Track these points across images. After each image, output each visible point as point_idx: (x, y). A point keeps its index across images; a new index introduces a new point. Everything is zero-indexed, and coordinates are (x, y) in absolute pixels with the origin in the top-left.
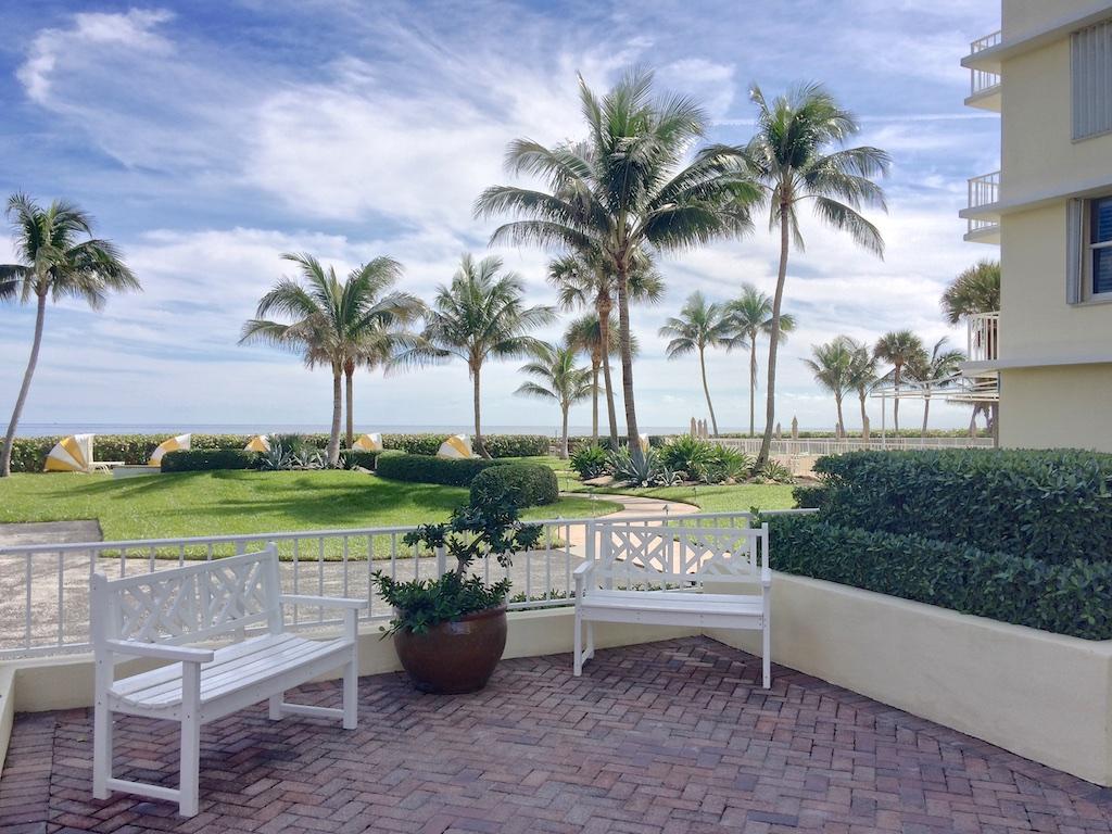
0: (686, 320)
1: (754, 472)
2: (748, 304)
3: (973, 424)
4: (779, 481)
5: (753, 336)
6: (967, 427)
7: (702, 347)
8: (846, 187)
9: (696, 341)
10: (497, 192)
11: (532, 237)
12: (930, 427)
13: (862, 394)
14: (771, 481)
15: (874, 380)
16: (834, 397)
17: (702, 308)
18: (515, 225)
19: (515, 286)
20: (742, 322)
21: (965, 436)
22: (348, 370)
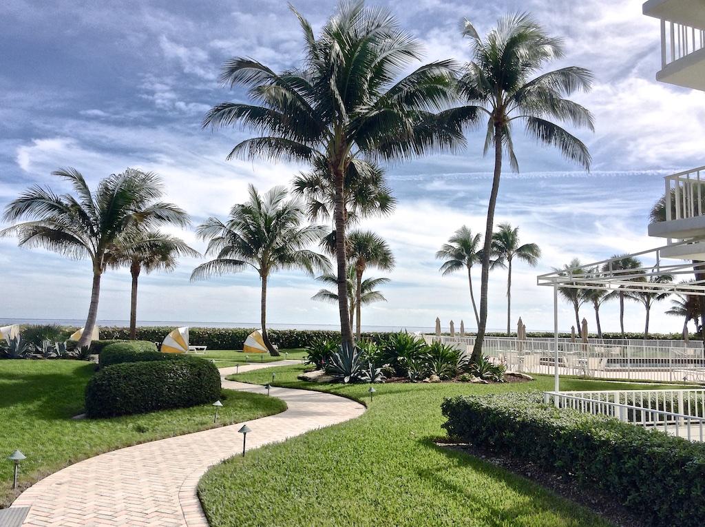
0: (456, 245)
1: (467, 369)
2: (505, 234)
3: (686, 329)
4: (487, 379)
5: (510, 259)
6: (680, 332)
7: (469, 266)
8: (553, 103)
9: (465, 261)
10: (226, 107)
11: (266, 150)
12: (651, 331)
13: (596, 304)
14: (478, 379)
15: (606, 294)
16: (572, 305)
17: (470, 237)
18: (252, 141)
19: (298, 210)
20: (500, 248)
21: (680, 339)
22: (135, 272)
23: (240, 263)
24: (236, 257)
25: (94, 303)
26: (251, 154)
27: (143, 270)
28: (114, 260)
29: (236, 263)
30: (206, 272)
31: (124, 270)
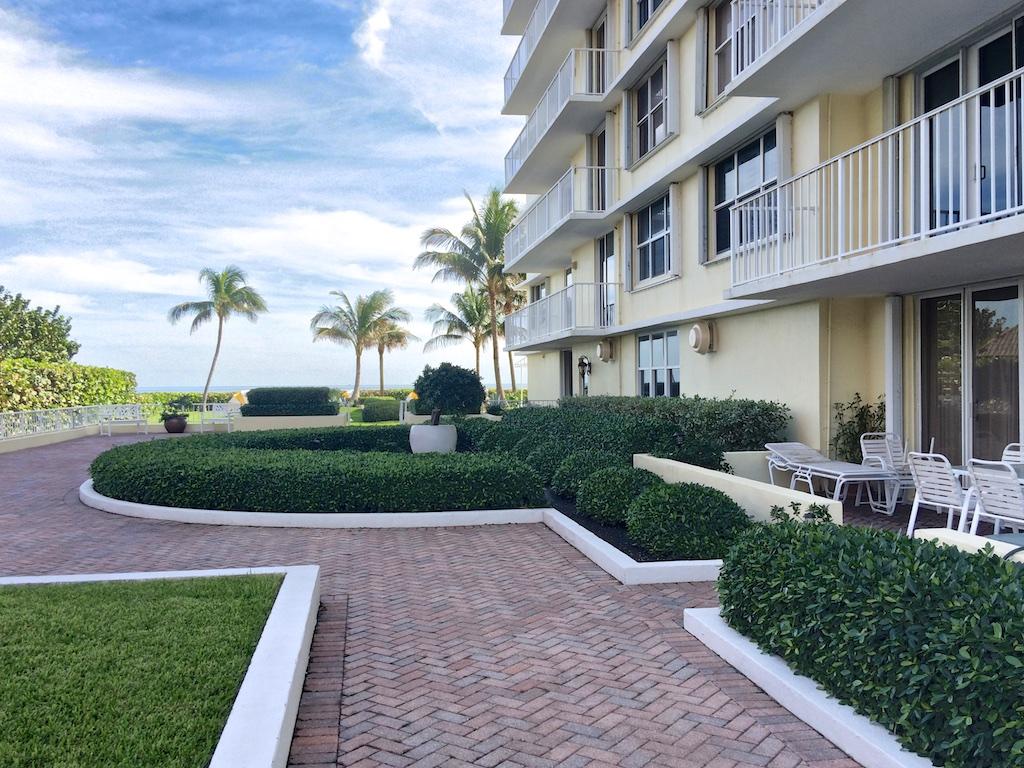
22: (381, 352)
23: (460, 337)
24: (455, 332)
25: (358, 374)
26: (445, 278)
27: (386, 349)
28: (368, 345)
29: (456, 337)
30: (434, 345)
31: (375, 350)
